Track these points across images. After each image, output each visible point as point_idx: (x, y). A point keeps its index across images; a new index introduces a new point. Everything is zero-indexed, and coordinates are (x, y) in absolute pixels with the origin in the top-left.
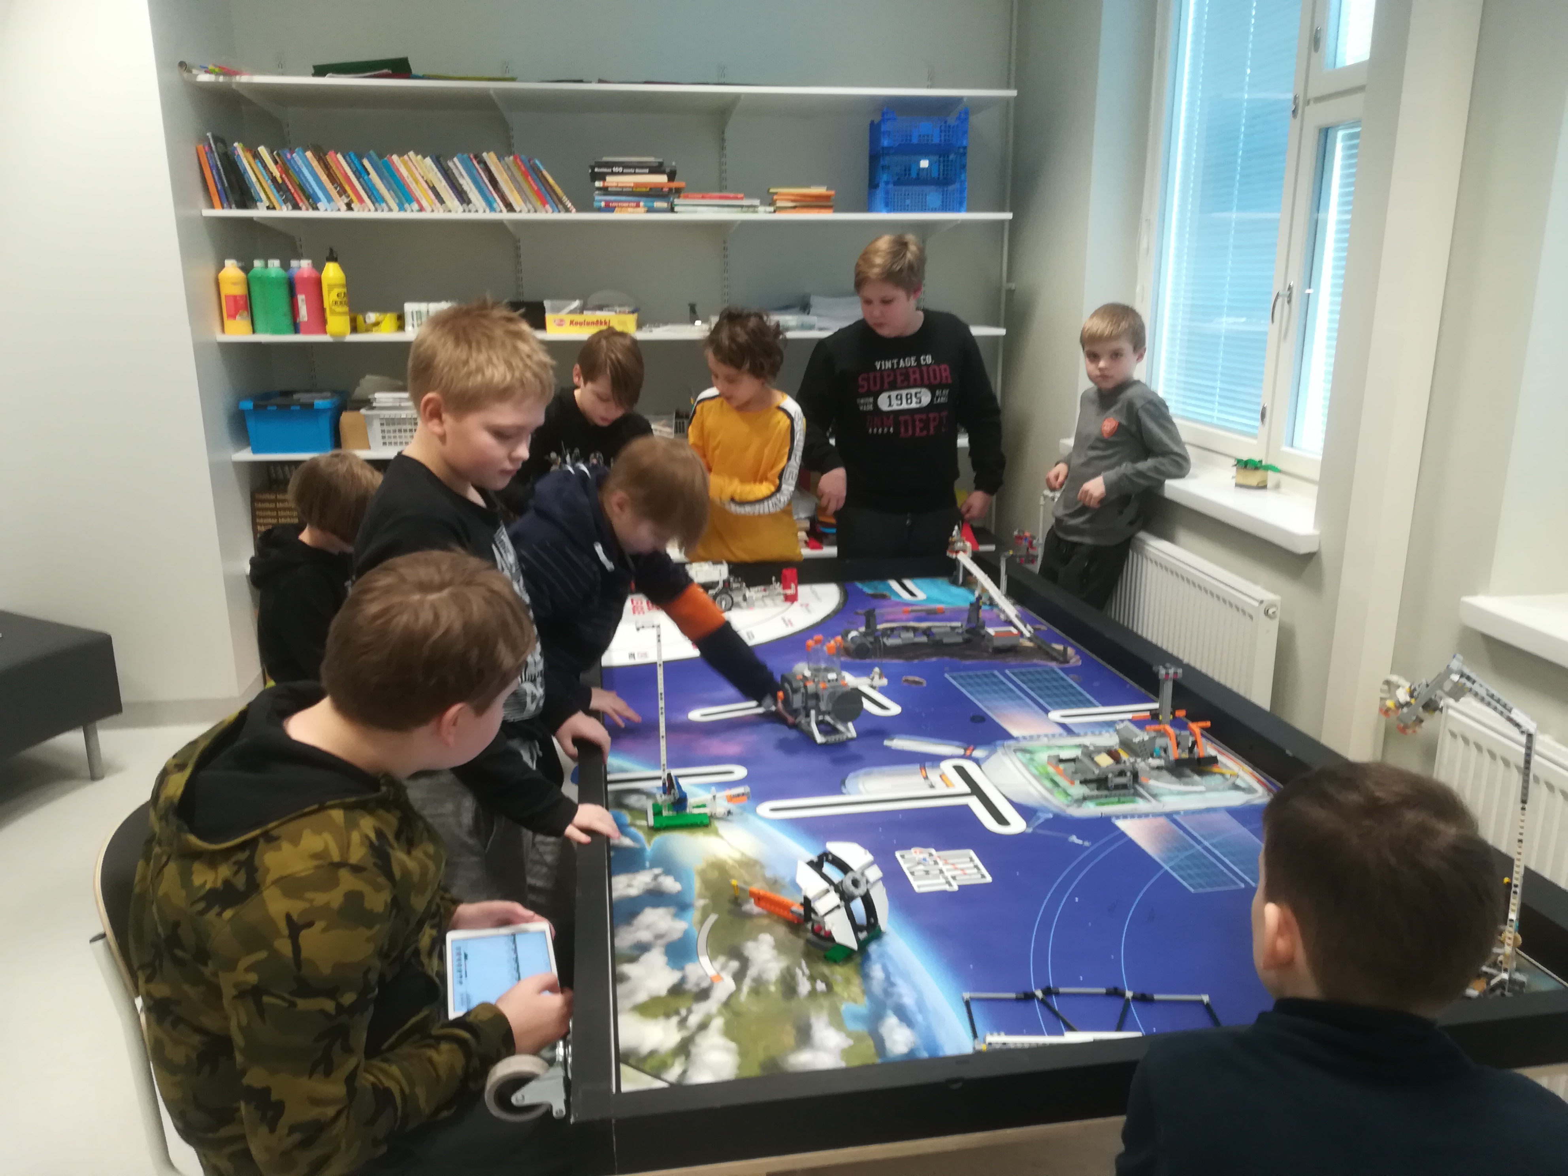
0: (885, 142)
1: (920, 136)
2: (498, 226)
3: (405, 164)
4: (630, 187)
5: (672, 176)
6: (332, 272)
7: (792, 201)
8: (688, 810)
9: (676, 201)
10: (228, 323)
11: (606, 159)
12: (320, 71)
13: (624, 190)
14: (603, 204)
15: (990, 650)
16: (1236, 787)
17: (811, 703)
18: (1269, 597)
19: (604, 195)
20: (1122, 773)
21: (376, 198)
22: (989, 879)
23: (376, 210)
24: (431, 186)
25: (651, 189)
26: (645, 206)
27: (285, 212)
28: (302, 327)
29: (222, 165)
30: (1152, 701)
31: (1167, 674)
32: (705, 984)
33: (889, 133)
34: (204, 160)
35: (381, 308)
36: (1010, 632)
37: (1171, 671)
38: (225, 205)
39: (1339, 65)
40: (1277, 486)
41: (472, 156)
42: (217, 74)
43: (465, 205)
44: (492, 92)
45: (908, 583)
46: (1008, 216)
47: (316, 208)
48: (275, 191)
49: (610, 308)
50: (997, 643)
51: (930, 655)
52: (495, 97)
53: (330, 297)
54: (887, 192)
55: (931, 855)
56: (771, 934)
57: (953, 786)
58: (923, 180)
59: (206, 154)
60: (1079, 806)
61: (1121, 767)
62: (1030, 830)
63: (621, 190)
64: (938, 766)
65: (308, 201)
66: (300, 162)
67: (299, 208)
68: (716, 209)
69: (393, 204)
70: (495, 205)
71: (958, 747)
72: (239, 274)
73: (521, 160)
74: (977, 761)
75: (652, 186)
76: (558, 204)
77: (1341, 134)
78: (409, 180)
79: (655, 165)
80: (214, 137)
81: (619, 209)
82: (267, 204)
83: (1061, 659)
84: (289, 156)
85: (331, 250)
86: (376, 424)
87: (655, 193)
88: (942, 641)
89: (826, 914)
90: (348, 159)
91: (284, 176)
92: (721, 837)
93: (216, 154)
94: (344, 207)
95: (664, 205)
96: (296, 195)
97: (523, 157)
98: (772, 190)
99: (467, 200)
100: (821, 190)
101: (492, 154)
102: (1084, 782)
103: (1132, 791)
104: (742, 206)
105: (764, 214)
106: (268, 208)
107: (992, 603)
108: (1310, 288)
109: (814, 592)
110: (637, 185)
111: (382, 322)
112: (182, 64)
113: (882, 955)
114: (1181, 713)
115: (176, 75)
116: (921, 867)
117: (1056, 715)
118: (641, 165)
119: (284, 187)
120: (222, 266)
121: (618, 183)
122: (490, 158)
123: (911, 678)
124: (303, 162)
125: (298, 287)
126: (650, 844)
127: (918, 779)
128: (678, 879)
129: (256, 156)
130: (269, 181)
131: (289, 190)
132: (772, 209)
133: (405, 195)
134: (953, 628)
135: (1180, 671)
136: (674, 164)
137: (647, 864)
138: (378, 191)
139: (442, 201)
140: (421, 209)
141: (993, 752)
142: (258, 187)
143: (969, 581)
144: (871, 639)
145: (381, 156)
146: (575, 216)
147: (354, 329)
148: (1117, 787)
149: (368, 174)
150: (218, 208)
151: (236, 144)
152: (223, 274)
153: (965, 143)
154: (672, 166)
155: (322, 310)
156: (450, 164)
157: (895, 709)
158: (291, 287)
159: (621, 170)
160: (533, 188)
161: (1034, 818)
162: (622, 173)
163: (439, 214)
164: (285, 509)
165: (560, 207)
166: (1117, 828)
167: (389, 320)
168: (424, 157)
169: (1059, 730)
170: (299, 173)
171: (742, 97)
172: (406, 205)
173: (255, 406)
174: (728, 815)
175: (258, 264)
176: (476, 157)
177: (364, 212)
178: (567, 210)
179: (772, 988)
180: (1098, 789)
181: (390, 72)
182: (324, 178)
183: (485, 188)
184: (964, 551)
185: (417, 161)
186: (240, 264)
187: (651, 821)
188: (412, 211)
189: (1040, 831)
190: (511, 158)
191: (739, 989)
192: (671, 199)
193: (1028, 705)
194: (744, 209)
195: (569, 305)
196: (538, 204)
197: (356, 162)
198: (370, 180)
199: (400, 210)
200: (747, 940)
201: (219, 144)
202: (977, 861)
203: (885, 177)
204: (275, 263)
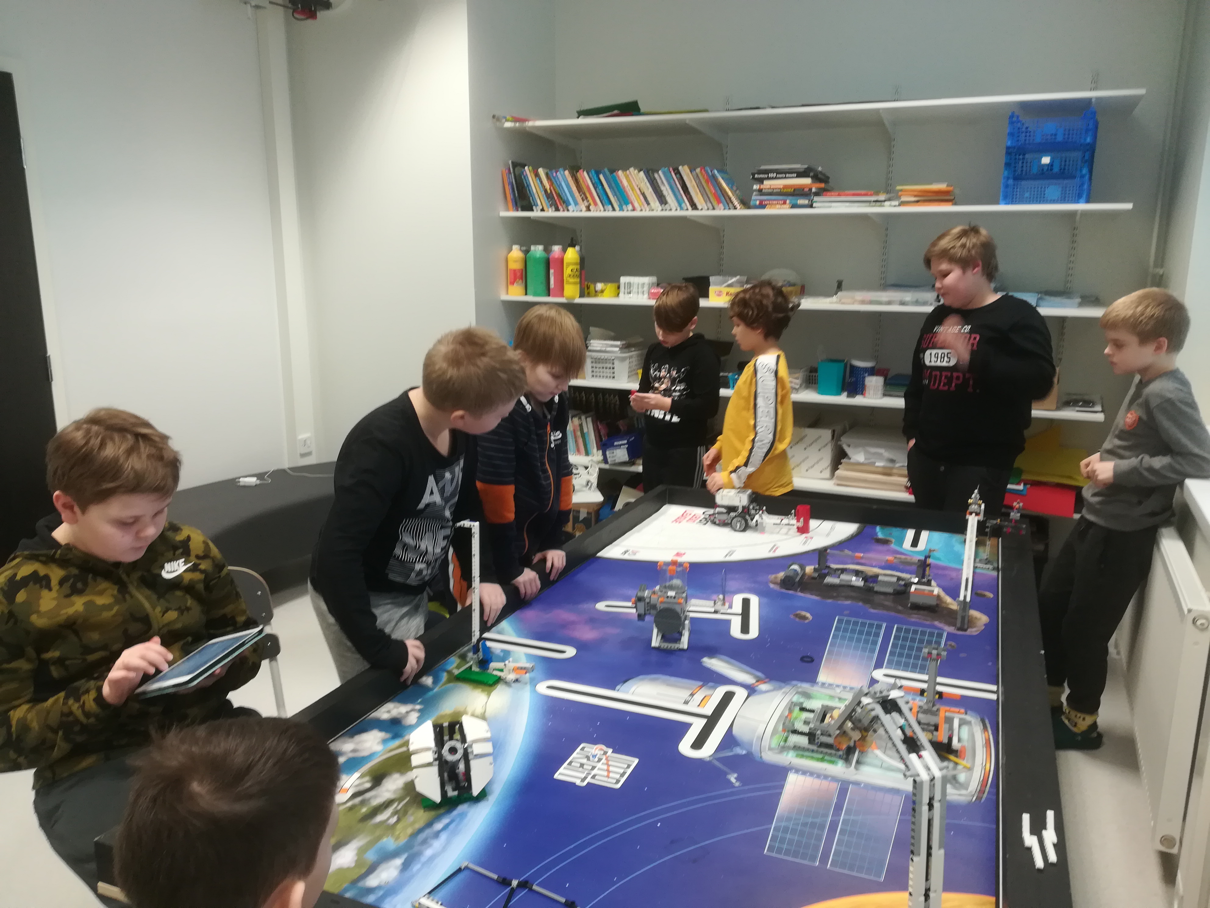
0: (1009, 143)
1: (1044, 135)
2: (686, 219)
3: (627, 177)
4: (780, 189)
5: (817, 179)
6: (572, 255)
7: (915, 196)
8: (488, 671)
9: (816, 199)
10: (510, 287)
11: (763, 167)
12: (581, 114)
13: (776, 191)
14: (758, 203)
17: (652, 612)
19: (761, 195)
21: (606, 201)
22: (618, 786)
23: (605, 210)
24: (642, 192)
25: (797, 189)
26: (790, 203)
27: (550, 213)
28: (551, 292)
29: (516, 182)
33: (1012, 135)
34: (506, 179)
35: (606, 280)
38: (514, 209)
41: (671, 169)
42: (515, 122)
43: (663, 205)
44: (688, 121)
45: (924, 534)
46: (1126, 206)
47: (568, 210)
48: (546, 198)
50: (915, 600)
51: (847, 598)
53: (567, 271)
55: (605, 754)
57: (702, 706)
58: (1046, 174)
59: (507, 175)
60: (779, 752)
62: (708, 759)
63: (773, 191)
64: (716, 688)
65: (564, 205)
66: (561, 179)
67: (558, 210)
68: (848, 204)
69: (616, 206)
70: (683, 205)
71: (756, 676)
72: (521, 255)
73: (705, 171)
74: (751, 692)
75: (798, 187)
76: (729, 203)
78: (628, 189)
79: (802, 170)
80: (513, 163)
81: (770, 206)
82: (540, 208)
83: (963, 625)
84: (555, 174)
85: (572, 239)
87: (798, 192)
88: (875, 588)
90: (591, 177)
91: (552, 188)
92: (489, 696)
93: (511, 174)
94: (584, 209)
95: (806, 202)
96: (557, 201)
97: (706, 168)
98: (897, 188)
99: (664, 202)
100: (942, 186)
101: (686, 167)
104: (870, 202)
105: (889, 208)
106: (540, 210)
109: (832, 528)
110: (785, 187)
111: (606, 290)
112: (495, 117)
115: (490, 124)
116: (584, 760)
117: (881, 672)
118: (790, 172)
119: (551, 196)
120: (510, 250)
121: (771, 186)
122: (684, 170)
123: (804, 614)
124: (563, 178)
125: (551, 265)
126: (439, 688)
127: (685, 693)
128: (420, 717)
129: (537, 175)
130: (543, 192)
131: (554, 197)
132: (897, 203)
133: (624, 200)
134: (900, 579)
136: (820, 168)
137: (420, 700)
138: (607, 196)
139: (648, 204)
140: (634, 209)
141: (778, 689)
142: (536, 196)
146: (740, 212)
147: (582, 295)
148: (827, 746)
149: (603, 186)
150: (511, 211)
151: (526, 168)
152: (510, 255)
154: (817, 171)
155: (563, 281)
156: (656, 175)
157: (753, 635)
158: (548, 264)
160: (711, 191)
161: (729, 749)
162: (776, 178)
163: (645, 213)
165: (730, 205)
166: (782, 779)
167: (610, 288)
168: (640, 171)
169: (863, 685)
170: (560, 186)
171: (881, 112)
172: (624, 207)
174: (514, 682)
175: (532, 248)
176: (674, 169)
177: (599, 212)
178: (735, 208)
179: (364, 810)
180: (809, 743)
181: (619, 112)
182: (574, 188)
183: (678, 191)
184: (977, 514)
185: (634, 174)
186: (523, 248)
187: (458, 672)
188: (628, 210)
189: (715, 762)
190: (699, 169)
191: (346, 803)
192: (812, 197)
193: (871, 658)
194: (872, 204)
195: (728, 280)
196: (715, 203)
197: (595, 176)
198: (603, 189)
199: (620, 210)
200: (398, 772)
201: (515, 168)
202: (630, 769)
203: (1006, 173)
204: (540, 248)
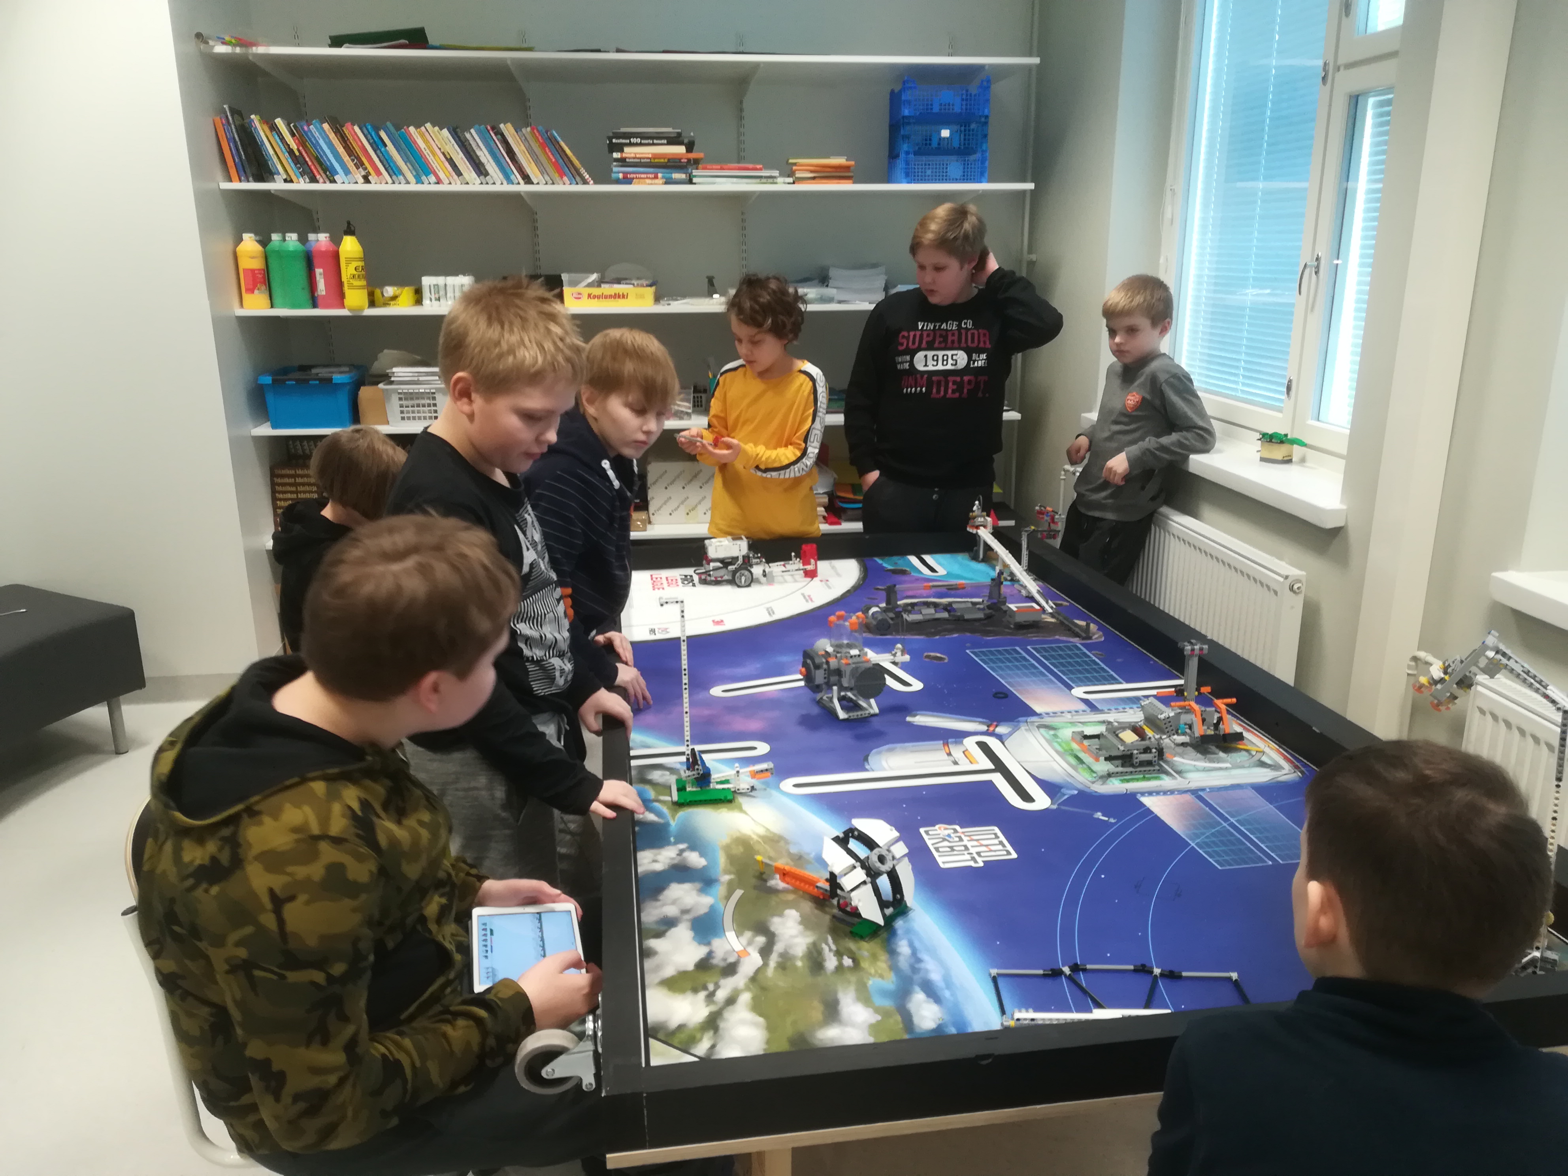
0: (906, 112)
1: (941, 105)
2: (516, 197)
3: (422, 136)
4: (648, 158)
5: (690, 147)
6: (350, 246)
7: (812, 172)
8: (712, 786)
9: (695, 172)
10: (246, 297)
11: (624, 130)
12: (337, 41)
13: (642, 161)
14: (621, 176)
15: (1012, 626)
16: (1263, 764)
17: (834, 679)
18: (1294, 572)
19: (622, 166)
20: (1147, 750)
21: (393, 171)
22: (1014, 855)
23: (394, 183)
24: (449, 157)
25: (669, 160)
26: (663, 178)
27: (302, 185)
28: (320, 301)
29: (239, 136)
30: (1178, 678)
31: (1193, 650)
32: (732, 960)
33: (909, 102)
34: (221, 133)
35: (400, 283)
36: (1032, 607)
37: (1197, 647)
38: (242, 178)
39: (1370, 30)
40: (1303, 460)
41: (489, 128)
42: (235, 45)
43: (482, 177)
44: (509, 62)
45: (928, 558)
46: (1031, 186)
47: (334, 181)
48: (292, 165)
49: (628, 281)
50: (1019, 619)
51: (951, 631)
52: (513, 68)
53: (348, 271)
54: (907, 163)
55: (955, 831)
56: (797, 911)
57: (977, 763)
58: (944, 149)
59: (223, 125)
60: (1104, 783)
61: (1146, 743)
62: (1055, 807)
63: (639, 160)
64: (961, 743)
65: (326, 174)
66: (317, 135)
67: (317, 182)
68: (735, 180)
69: (410, 177)
70: (513, 177)
71: (980, 723)
72: (258, 248)
73: (538, 131)
74: (1000, 738)
75: (671, 157)
76: (576, 176)
77: (1371, 101)
78: (426, 152)
79: (673, 135)
80: (231, 109)
81: (637, 180)
82: (285, 177)
83: (1084, 635)
84: (306, 128)
85: (349, 223)
86: (395, 399)
87: (672, 164)
88: (963, 616)
89: (852, 890)
90: (366, 132)
91: (301, 148)
92: (745, 813)
93: (233, 126)
94: (361, 180)
95: (683, 176)
96: (313, 167)
97: (540, 128)
98: (791, 161)
99: (484, 172)
100: (841, 161)
101: (509, 125)
102: (1109, 759)
103: (1157, 768)
104: (760, 177)
105: (782, 185)
106: (285, 181)
107: (1013, 579)
108: (1338, 259)
109: (833, 567)
110: (655, 156)
111: (400, 295)
112: (199, 36)
113: (908, 931)
114: (1206, 690)
115: (192, 47)
116: (946, 843)
117: (1079, 691)
118: (659, 136)
119: (301, 159)
120: (240, 240)
121: (635, 154)
122: (507, 129)
123: (932, 654)
124: (320, 134)
125: (316, 262)
126: (674, 820)
127: (942, 755)
128: (702, 855)
129: (274, 128)
130: (287, 154)
131: (306, 162)
132: (791, 180)
133: (422, 168)
134: (974, 604)
135: (1206, 647)
136: (692, 134)
137: (672, 839)
138: (395, 163)
139: (459, 174)
140: (439, 182)
141: (1016, 729)
142: (275, 159)
143: (989, 556)
144: (892, 615)
145: (398, 128)
146: (592, 187)
147: (372, 304)
148: (1143, 764)
149: (385, 145)
150: (236, 181)
151: (253, 117)
152: (241, 248)
153: (986, 112)
154: (691, 137)
155: (340, 284)
156: (468, 136)
157: (917, 685)
158: (309, 260)
159: (639, 140)
160: (551, 160)
161: (1059, 794)
162: (641, 144)
163: (457, 186)
164: (303, 484)
165: (578, 179)
166: (1142, 805)
167: (406, 294)
168: (441, 129)
169: (1083, 706)
170: (316, 145)
171: (762, 65)
172: (424, 178)
173: (273, 380)
174: (751, 791)
175: (275, 237)
176: (493, 128)
177: (382, 184)
178: (585, 182)
179: (799, 964)
180: (1123, 766)
181: (407, 42)
182: (341, 150)
183: (502, 160)
184: (985, 527)
186: (258, 238)
187: (675, 797)
188: (430, 183)
189: (1063, 808)
190: (529, 129)
191: (765, 964)
192: (690, 170)
193: (1051, 681)
194: (764, 180)
195: (587, 278)
196: (556, 176)
197: (373, 134)
198: (387, 152)
199: (417, 183)
200: (773, 915)
201: (236, 116)
202: (1002, 838)
203: (905, 147)
204: (292, 237)
